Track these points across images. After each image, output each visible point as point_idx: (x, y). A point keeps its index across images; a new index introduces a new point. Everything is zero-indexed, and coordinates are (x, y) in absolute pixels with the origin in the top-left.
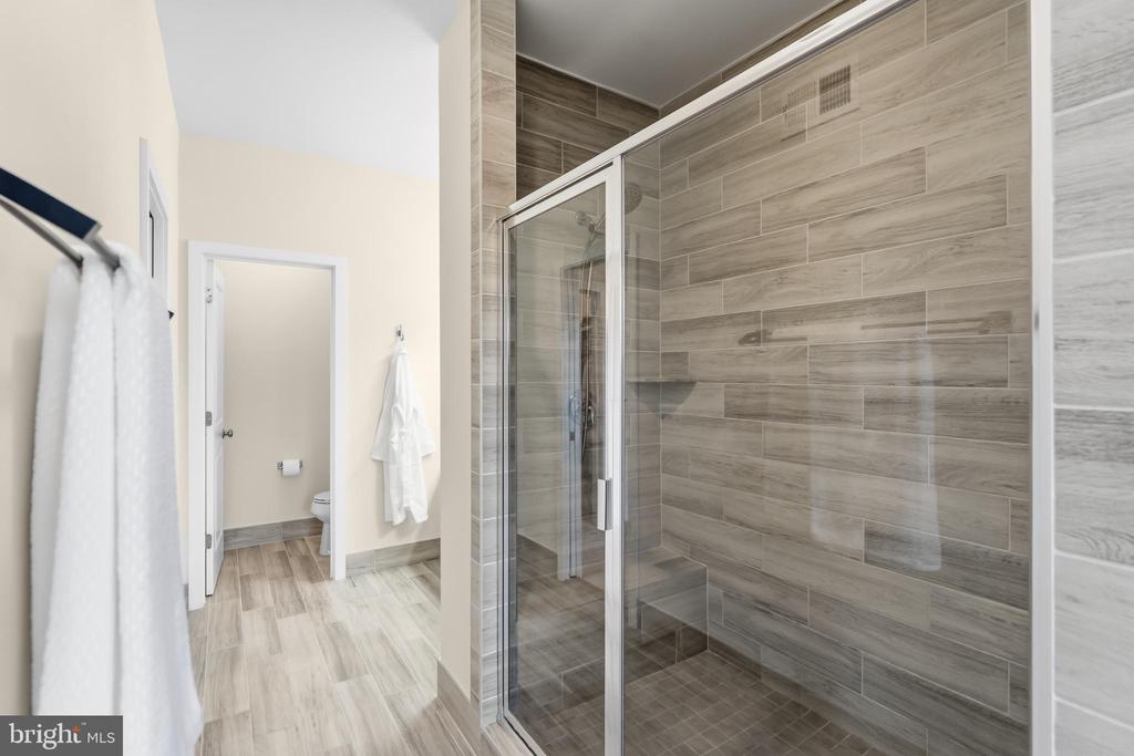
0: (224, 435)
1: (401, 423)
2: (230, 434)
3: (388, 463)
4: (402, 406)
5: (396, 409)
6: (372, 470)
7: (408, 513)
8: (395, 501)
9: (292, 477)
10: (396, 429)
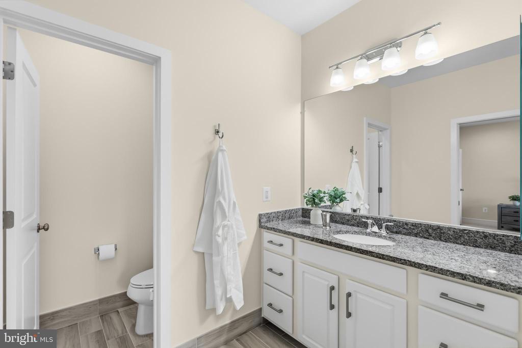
0: (39, 229)
1: (224, 216)
2: (46, 228)
3: (211, 255)
4: (224, 198)
5: (219, 202)
6: (194, 261)
7: (229, 301)
8: (219, 292)
9: (108, 260)
10: (218, 221)
